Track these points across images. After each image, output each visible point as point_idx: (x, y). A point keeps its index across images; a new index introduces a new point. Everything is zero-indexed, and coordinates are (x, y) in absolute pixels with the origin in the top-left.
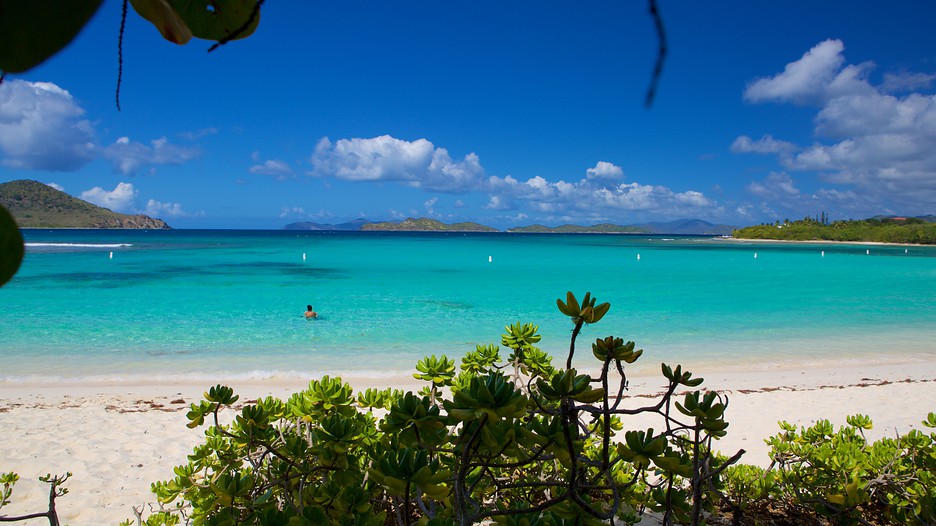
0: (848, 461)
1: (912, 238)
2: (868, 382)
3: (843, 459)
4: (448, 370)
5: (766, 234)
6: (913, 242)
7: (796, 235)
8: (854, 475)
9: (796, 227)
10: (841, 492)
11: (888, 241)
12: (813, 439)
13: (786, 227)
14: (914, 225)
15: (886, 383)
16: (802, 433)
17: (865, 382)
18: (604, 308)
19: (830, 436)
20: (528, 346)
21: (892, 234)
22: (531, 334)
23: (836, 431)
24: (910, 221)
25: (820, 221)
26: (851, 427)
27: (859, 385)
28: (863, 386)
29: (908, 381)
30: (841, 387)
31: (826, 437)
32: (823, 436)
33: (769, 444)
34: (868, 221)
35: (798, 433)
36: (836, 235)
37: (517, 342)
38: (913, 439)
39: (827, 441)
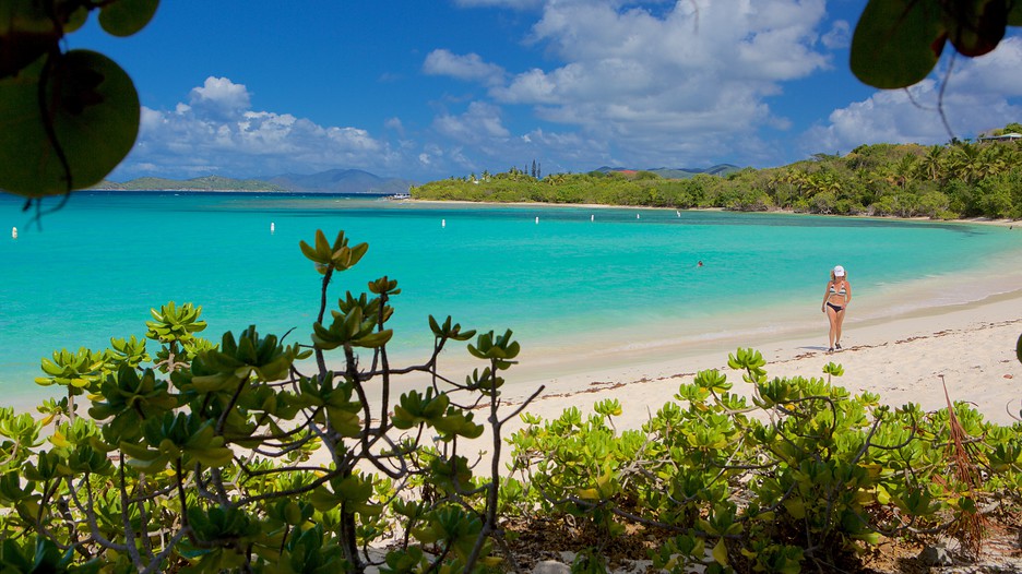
0: (600, 449)
1: (644, 200)
2: (599, 386)
3: (595, 447)
4: (93, 368)
5: (457, 192)
6: (646, 204)
7: (499, 194)
8: (606, 467)
9: (499, 183)
10: (593, 487)
11: (615, 202)
12: (560, 432)
13: (484, 182)
14: (646, 181)
15: (619, 385)
16: (546, 427)
17: (595, 386)
18: (360, 250)
19: (579, 425)
20: (188, 336)
21: (620, 192)
22: (192, 319)
23: (584, 420)
24: (642, 176)
25: (530, 174)
26: (599, 415)
27: (589, 391)
28: (593, 391)
29: (644, 380)
30: (567, 396)
31: (574, 428)
32: (570, 427)
33: (511, 443)
34: (591, 174)
35: (542, 426)
36: (550, 195)
37: (172, 332)
38: (668, 412)
39: (575, 432)
